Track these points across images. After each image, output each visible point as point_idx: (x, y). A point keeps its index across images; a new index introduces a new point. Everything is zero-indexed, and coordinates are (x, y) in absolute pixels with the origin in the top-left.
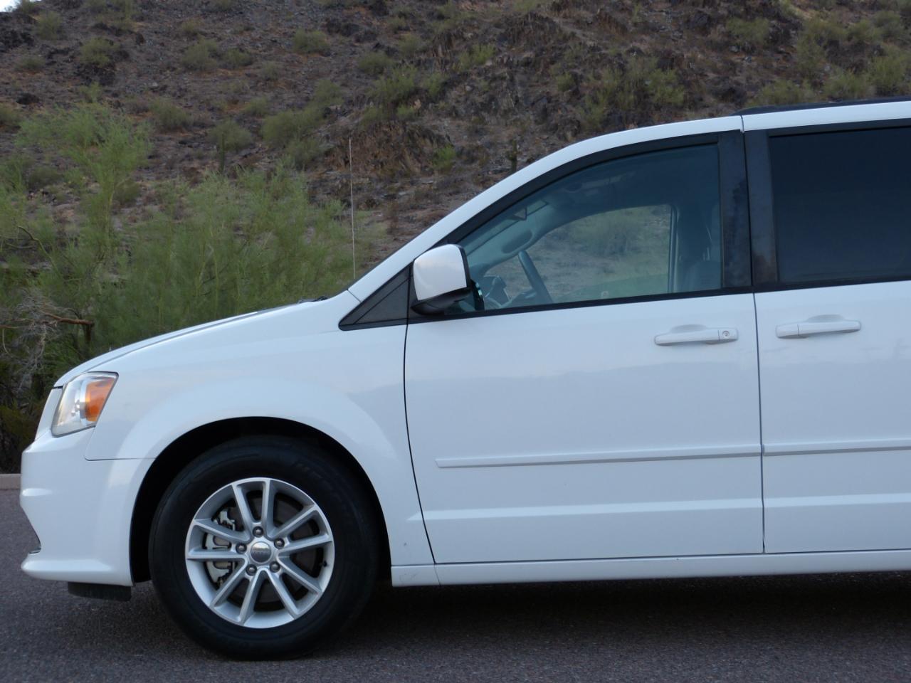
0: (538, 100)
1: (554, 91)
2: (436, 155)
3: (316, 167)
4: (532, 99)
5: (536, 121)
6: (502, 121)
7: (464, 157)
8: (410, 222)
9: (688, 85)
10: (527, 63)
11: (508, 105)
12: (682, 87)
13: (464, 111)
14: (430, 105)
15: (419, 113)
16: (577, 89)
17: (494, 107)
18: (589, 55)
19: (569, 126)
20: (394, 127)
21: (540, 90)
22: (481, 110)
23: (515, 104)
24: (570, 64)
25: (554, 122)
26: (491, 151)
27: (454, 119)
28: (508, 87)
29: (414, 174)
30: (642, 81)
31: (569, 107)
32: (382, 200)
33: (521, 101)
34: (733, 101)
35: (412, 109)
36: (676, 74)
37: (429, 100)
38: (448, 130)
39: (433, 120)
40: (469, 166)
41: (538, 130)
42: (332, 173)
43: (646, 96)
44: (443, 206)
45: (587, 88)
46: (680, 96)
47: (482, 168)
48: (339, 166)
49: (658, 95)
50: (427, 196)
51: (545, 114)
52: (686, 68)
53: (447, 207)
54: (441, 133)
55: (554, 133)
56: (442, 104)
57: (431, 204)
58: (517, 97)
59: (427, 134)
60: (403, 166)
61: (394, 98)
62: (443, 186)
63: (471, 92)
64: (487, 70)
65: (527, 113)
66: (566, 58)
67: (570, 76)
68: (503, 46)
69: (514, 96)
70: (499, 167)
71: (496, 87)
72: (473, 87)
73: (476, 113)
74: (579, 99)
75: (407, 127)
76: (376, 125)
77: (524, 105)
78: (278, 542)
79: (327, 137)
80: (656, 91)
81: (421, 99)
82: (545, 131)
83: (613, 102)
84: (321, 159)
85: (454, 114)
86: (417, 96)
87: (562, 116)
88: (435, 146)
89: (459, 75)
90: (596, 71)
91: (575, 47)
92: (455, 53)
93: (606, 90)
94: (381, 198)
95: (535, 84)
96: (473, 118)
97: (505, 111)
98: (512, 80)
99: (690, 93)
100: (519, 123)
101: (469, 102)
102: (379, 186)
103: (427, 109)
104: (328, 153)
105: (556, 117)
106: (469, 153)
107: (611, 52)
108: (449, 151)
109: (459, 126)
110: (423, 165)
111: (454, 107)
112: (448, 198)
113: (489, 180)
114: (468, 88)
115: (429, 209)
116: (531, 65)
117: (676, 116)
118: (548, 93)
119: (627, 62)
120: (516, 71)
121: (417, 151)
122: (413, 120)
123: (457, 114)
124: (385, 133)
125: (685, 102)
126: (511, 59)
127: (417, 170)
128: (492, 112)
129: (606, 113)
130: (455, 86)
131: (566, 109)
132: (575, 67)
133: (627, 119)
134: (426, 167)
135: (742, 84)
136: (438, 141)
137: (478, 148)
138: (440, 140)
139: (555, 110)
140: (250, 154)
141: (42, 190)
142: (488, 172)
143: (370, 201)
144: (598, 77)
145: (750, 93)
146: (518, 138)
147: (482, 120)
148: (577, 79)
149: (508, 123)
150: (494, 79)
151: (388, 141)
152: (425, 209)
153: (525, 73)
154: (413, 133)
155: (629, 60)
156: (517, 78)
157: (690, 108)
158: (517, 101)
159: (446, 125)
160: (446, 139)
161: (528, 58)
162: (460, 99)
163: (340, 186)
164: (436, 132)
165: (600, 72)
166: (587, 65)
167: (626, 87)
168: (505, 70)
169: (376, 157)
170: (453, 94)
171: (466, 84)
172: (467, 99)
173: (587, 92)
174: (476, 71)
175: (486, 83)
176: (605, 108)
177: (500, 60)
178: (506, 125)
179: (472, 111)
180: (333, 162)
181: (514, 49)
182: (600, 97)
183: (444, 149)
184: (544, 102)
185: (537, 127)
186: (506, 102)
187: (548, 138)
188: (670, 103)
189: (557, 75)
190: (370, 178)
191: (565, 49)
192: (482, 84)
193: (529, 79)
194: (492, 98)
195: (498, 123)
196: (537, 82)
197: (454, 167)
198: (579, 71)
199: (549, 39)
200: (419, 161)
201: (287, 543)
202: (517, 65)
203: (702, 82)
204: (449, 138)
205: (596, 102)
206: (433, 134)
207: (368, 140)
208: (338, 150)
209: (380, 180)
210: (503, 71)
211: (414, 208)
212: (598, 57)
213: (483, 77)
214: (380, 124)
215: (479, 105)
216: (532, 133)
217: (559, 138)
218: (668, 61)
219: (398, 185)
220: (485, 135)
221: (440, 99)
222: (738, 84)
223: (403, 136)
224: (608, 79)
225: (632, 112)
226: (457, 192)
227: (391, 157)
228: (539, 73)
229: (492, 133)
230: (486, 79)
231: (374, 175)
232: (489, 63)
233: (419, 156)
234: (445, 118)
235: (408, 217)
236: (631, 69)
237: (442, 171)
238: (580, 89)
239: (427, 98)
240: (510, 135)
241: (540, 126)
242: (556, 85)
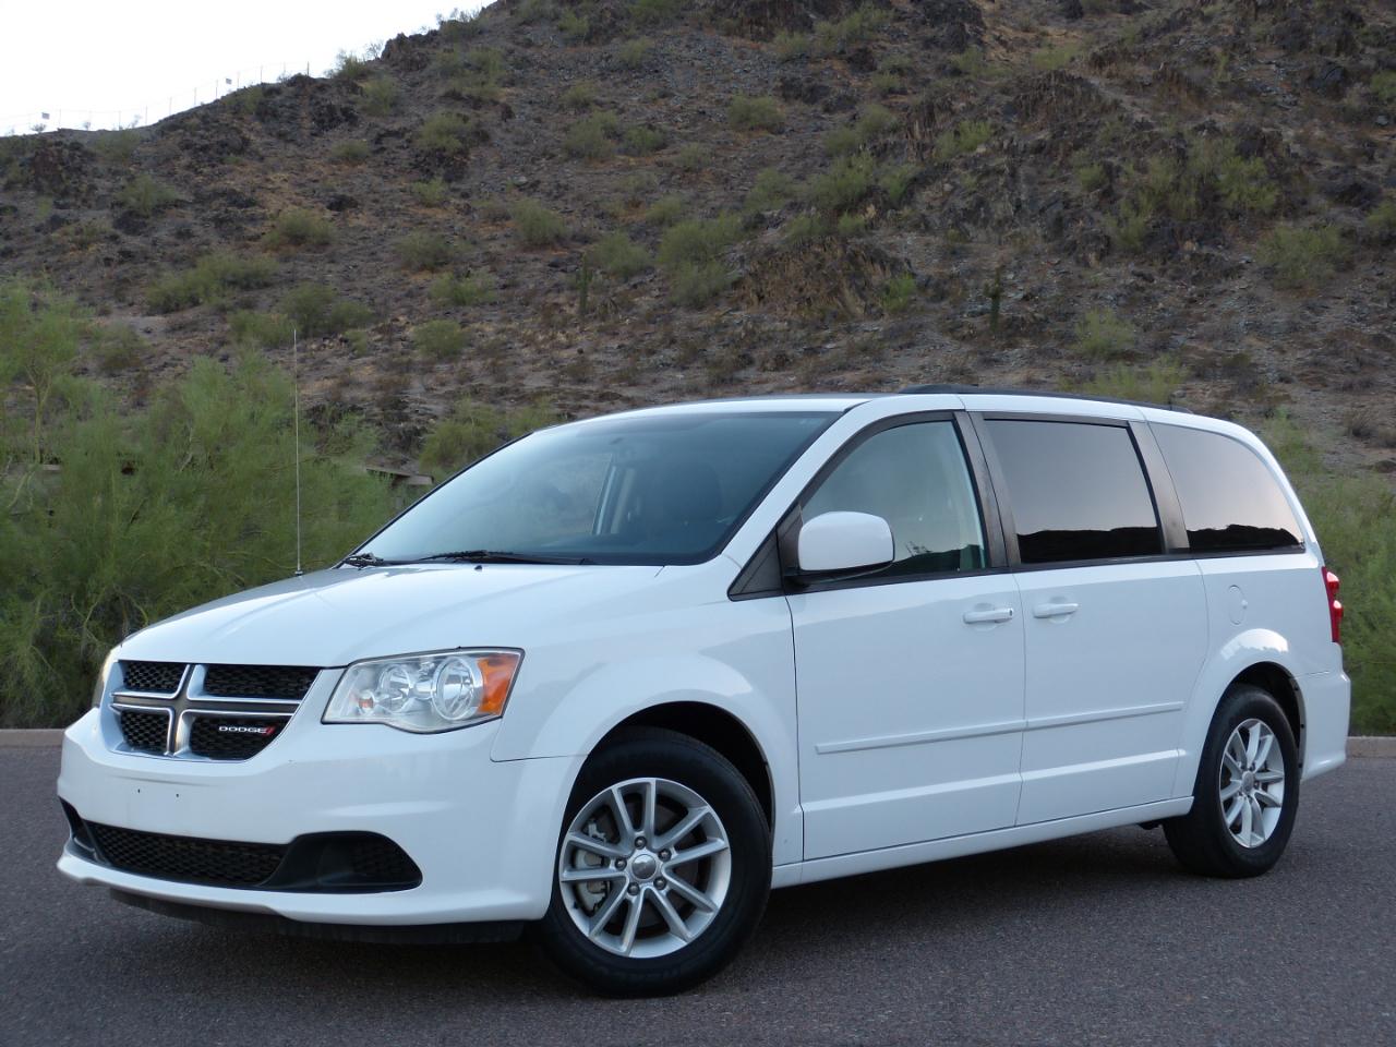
0: (1051, 205)
1: (1075, 190)
2: (887, 290)
3: (717, 305)
4: (1041, 203)
5: (1045, 237)
6: (994, 236)
7: (930, 291)
9: (1285, 179)
10: (1039, 149)
11: (1005, 212)
12: (1273, 183)
13: (938, 222)
14: (889, 212)
15: (871, 226)
16: (1110, 187)
17: (983, 215)
18: (1134, 136)
19: (1091, 245)
20: (829, 246)
21: (1054, 190)
22: (964, 220)
23: (1015, 212)
24: (1103, 150)
25: (1070, 238)
26: (971, 283)
27: (923, 233)
28: (1006, 185)
29: (853, 316)
30: (1212, 174)
31: (1097, 215)
32: (800, 356)
33: (1024, 206)
34: (1358, 204)
35: (861, 219)
36: (1267, 163)
37: (888, 205)
38: (911, 251)
39: (891, 235)
40: (936, 306)
41: (1046, 251)
42: (737, 313)
43: (1217, 198)
44: (886, 365)
45: (1126, 186)
46: (1270, 198)
47: (955, 307)
48: (750, 303)
49: (1234, 196)
50: (865, 350)
51: (1059, 226)
52: (1284, 154)
53: (893, 367)
54: (900, 256)
55: (1070, 254)
56: (906, 211)
57: (869, 362)
58: (1018, 200)
59: (877, 257)
60: (840, 304)
61: (835, 202)
62: (891, 335)
63: (952, 192)
64: (976, 160)
65: (1032, 225)
66: (1098, 140)
67: (1101, 167)
68: (1009, 122)
69: (1014, 198)
70: (980, 306)
71: (987, 186)
72: (955, 187)
73: (955, 225)
74: (1111, 202)
75: (848, 247)
76: (804, 243)
77: (1030, 212)
78: (663, 854)
79: (742, 260)
80: (1231, 192)
81: (876, 203)
82: (1056, 252)
83: (1162, 208)
84: (726, 293)
85: (923, 227)
86: (870, 200)
87: (1083, 229)
88: (889, 275)
89: (936, 168)
90: (1142, 159)
91: (1112, 123)
92: (938, 132)
93: (1153, 189)
94: (798, 353)
95: (1048, 180)
96: (952, 231)
97: (999, 222)
98: (1013, 174)
99: (1286, 193)
100: (1018, 240)
101: (946, 208)
102: (801, 333)
103: (885, 218)
104: (736, 284)
105: (1074, 232)
106: (937, 285)
107: (1166, 131)
108: (907, 283)
109: (928, 244)
110: (869, 303)
111: (923, 216)
112: (896, 353)
113: (961, 326)
114: (947, 187)
115: (864, 371)
116: (1044, 152)
117: (1262, 229)
118: (1066, 194)
119: (1191, 146)
120: (1021, 161)
121: (861, 283)
122: (860, 236)
123: (927, 226)
124: (817, 255)
125: (1278, 205)
126: (1015, 144)
127: (859, 311)
128: (980, 223)
129: (1151, 225)
130: (929, 184)
131: (1091, 219)
132: (1111, 154)
133: (1182, 232)
134: (873, 305)
135: (1377, 177)
136: (893, 267)
137: (952, 277)
138: (895, 265)
139: (1074, 220)
140: (641, 283)
141: (340, 336)
142: (962, 313)
143: (781, 357)
144: (1143, 170)
145: (1386, 191)
146: (1014, 263)
147: (964, 236)
148: (1111, 172)
149: (1003, 239)
150: (987, 173)
151: (819, 267)
152: (859, 369)
153: (1035, 163)
154: (856, 254)
155: (1195, 142)
156: (1021, 172)
157: (1286, 215)
158: (1018, 207)
159: (909, 243)
160: (905, 264)
161: (1041, 141)
162: (934, 204)
163: (743, 334)
164: (892, 254)
165: (1149, 161)
166: (1129, 153)
167: (1183, 182)
168: (1005, 158)
169: (801, 290)
170: (925, 196)
171: (946, 180)
172: (943, 204)
173: (1125, 192)
174: (962, 160)
175: (974, 180)
176: (1150, 217)
177: (997, 144)
178: (1000, 242)
179: (950, 221)
180: (742, 298)
181: (1025, 126)
182: (1143, 199)
183: (899, 280)
184: (1059, 207)
185: (1045, 245)
186: (1001, 208)
187: (1059, 263)
188: (1252, 209)
189: (1082, 167)
190: (790, 322)
191: (1096, 127)
192: (968, 180)
193: (1039, 172)
194: (981, 203)
195: (989, 241)
196: (1052, 176)
197: (913, 306)
198: (1115, 161)
199: (1081, 111)
200: (862, 297)
201: (675, 854)
202: (1024, 152)
203: (1308, 174)
204: (909, 263)
205: (1137, 209)
206: (886, 256)
207: (792, 264)
208: (750, 280)
209: (803, 326)
210: (1001, 161)
211: (843, 368)
212: (1147, 138)
213: (970, 170)
214: (810, 241)
215: (961, 212)
216: (1037, 255)
217: (1078, 262)
218: (1255, 143)
219: (828, 332)
220: (966, 257)
221: (904, 203)
222: (1369, 176)
223: (842, 259)
224: (1159, 170)
225: (1191, 223)
226: (910, 345)
227: (822, 292)
228: (1056, 163)
229: (978, 255)
230: (973, 174)
231: (796, 318)
232: (981, 149)
233: (863, 289)
234: (909, 232)
235: (832, 383)
236: (1196, 157)
237: (895, 312)
238: (1114, 187)
239: (885, 202)
240: (1002, 258)
241: (1050, 244)
242: (1078, 183)
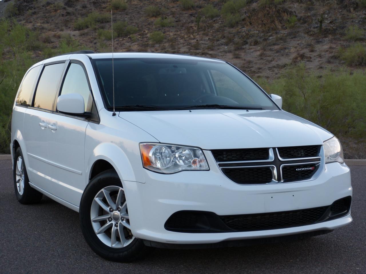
2: (288, 21)
3: (238, 26)
5: (337, 3)
7: (301, 21)
8: (271, 51)
15: (284, 1)
19: (352, 5)
20: (271, 8)
25: (345, 4)
26: (314, 18)
27: (300, 3)
29: (278, 29)
32: (262, 41)
38: (296, 9)
39: (290, 4)
40: (303, 25)
41: (338, 8)
42: (243, 29)
44: (287, 44)
47: (308, 26)
48: (247, 25)
50: (281, 39)
53: (289, 44)
54: (293, 10)
55: (345, 9)
57: (282, 42)
59: (285, 11)
60: (274, 25)
62: (289, 34)
70: (317, 25)
73: (310, 0)
75: (277, 8)
76: (264, 7)
79: (245, 12)
82: (341, 8)
84: (240, 22)
85: (300, 1)
87: (349, 1)
88: (289, 16)
94: (261, 40)
96: (308, 3)
100: (329, 4)
102: (262, 34)
104: (244, 20)
105: (346, 2)
106: (304, 19)
108: (294, 18)
109: (301, 7)
110: (283, 25)
112: (290, 40)
113: (310, 31)
115: (281, 45)
121: (280, 19)
122: (280, 5)
124: (267, 11)
127: (280, 27)
134: (284, 26)
136: (290, 14)
137: (308, 17)
138: (291, 13)
140: (216, 20)
141: (129, 36)
142: (311, 28)
143: (256, 41)
146: (327, 12)
147: (312, 4)
149: (324, 5)
151: (268, 14)
152: (279, 45)
154: (279, 10)
159: (295, 6)
160: (294, 13)
163: (245, 35)
164: (290, 10)
169: (263, 21)
178: (323, 5)
180: (245, 24)
183: (292, 18)
185: (337, 6)
187: (341, 11)
190: (259, 31)
195: (320, 5)
197: (296, 25)
200: (281, 23)
204: (295, 12)
206: (288, 11)
207: (260, 14)
208: (247, 18)
209: (263, 32)
211: (274, 44)
214: (265, 6)
216: (335, 9)
217: (347, 11)
219: (270, 34)
220: (313, 10)
223: (275, 11)
226: (295, 37)
227: (269, 22)
229: (316, 9)
231: (261, 30)
233: (281, 21)
234: (296, 3)
235: (271, 49)
237: (290, 28)
240: (324, 10)
241: (339, 6)
